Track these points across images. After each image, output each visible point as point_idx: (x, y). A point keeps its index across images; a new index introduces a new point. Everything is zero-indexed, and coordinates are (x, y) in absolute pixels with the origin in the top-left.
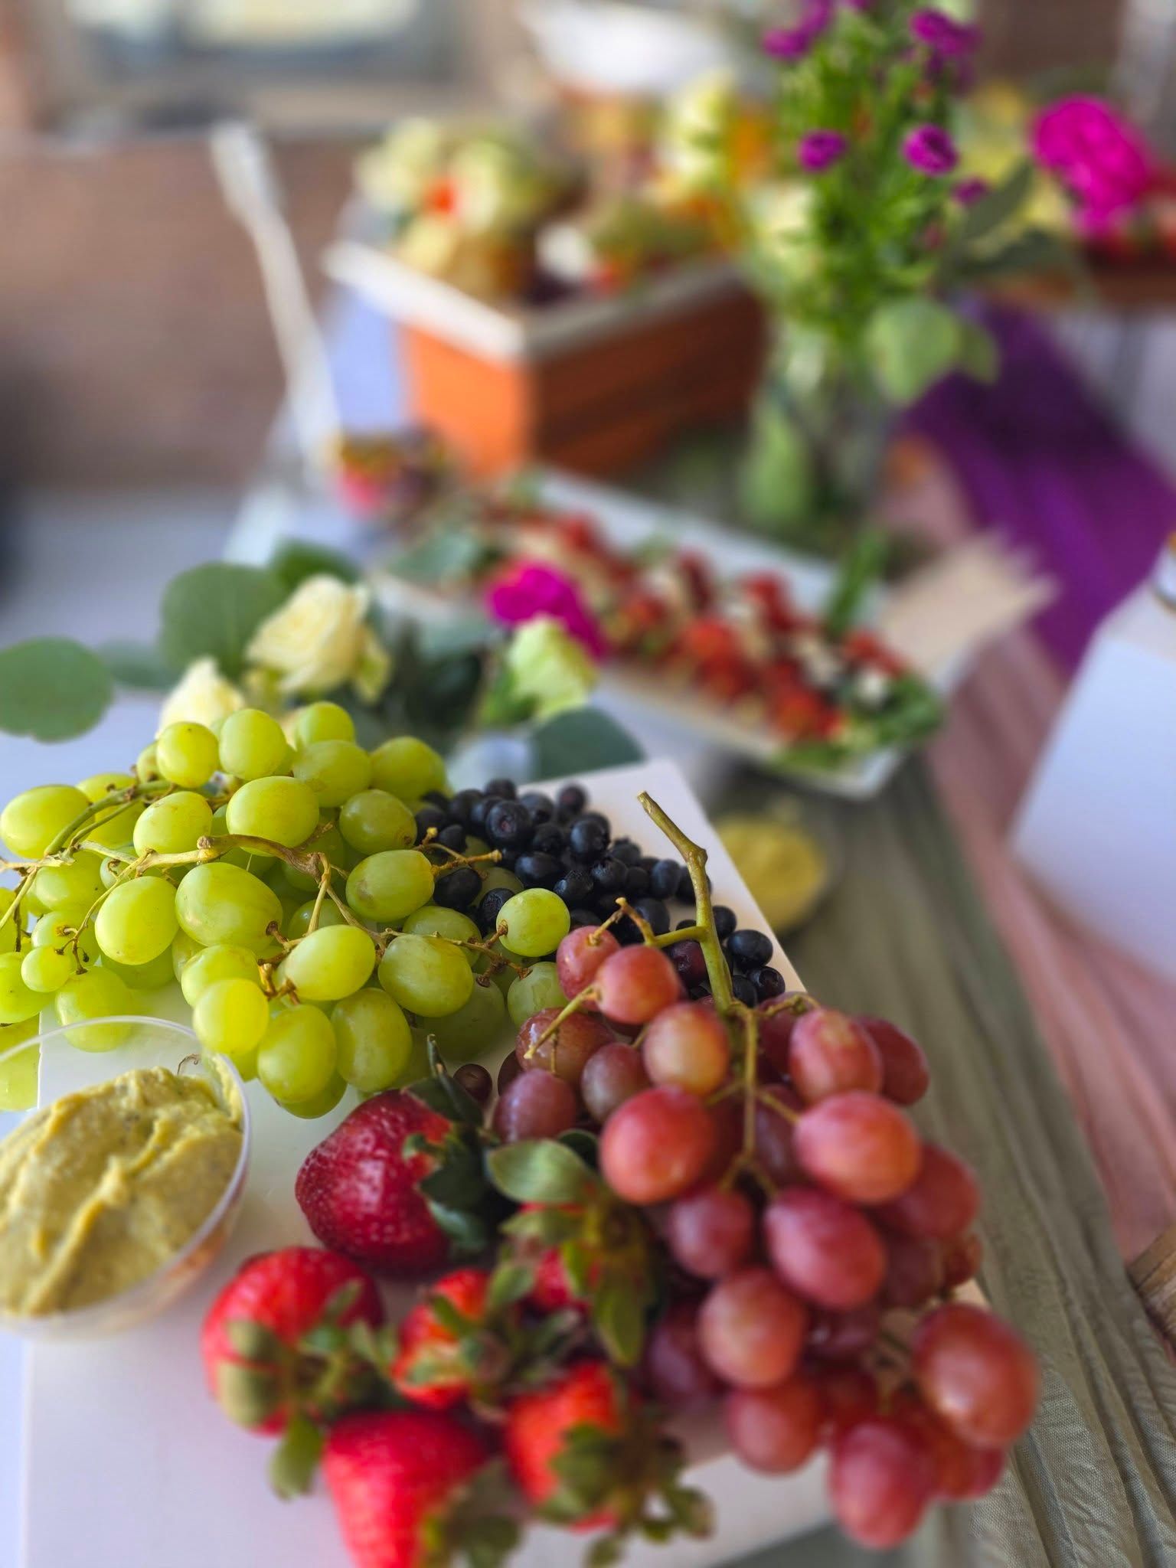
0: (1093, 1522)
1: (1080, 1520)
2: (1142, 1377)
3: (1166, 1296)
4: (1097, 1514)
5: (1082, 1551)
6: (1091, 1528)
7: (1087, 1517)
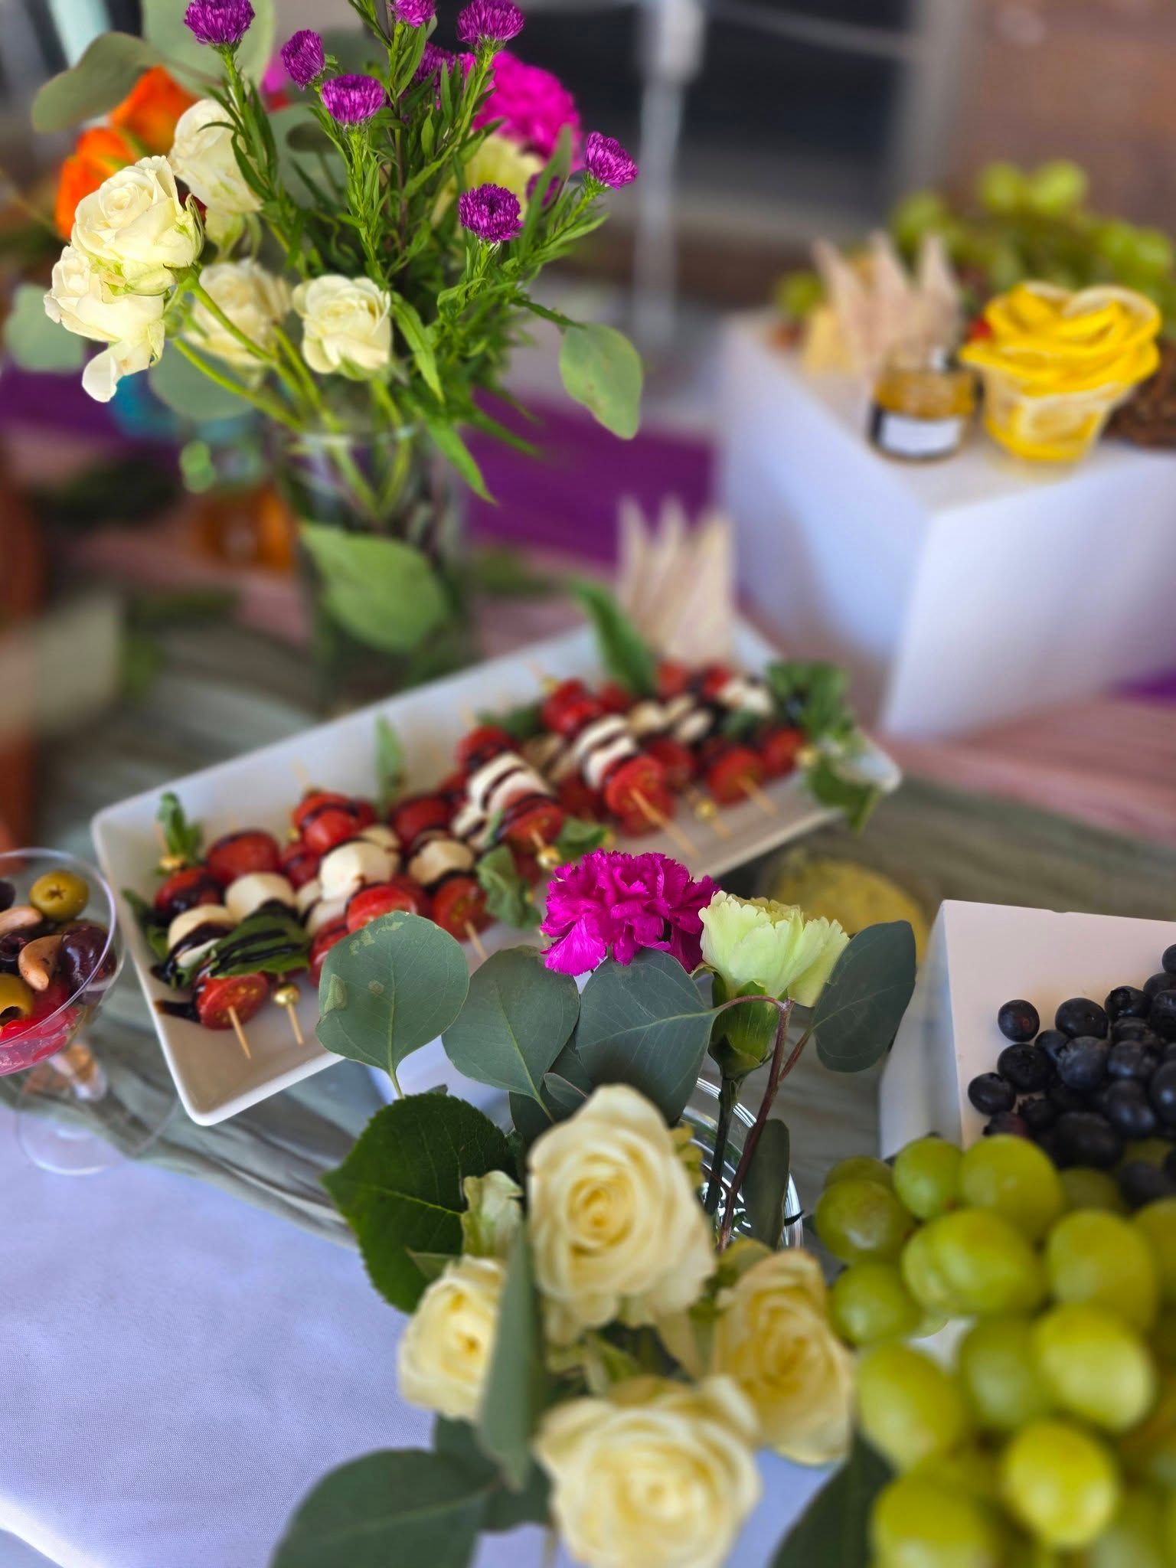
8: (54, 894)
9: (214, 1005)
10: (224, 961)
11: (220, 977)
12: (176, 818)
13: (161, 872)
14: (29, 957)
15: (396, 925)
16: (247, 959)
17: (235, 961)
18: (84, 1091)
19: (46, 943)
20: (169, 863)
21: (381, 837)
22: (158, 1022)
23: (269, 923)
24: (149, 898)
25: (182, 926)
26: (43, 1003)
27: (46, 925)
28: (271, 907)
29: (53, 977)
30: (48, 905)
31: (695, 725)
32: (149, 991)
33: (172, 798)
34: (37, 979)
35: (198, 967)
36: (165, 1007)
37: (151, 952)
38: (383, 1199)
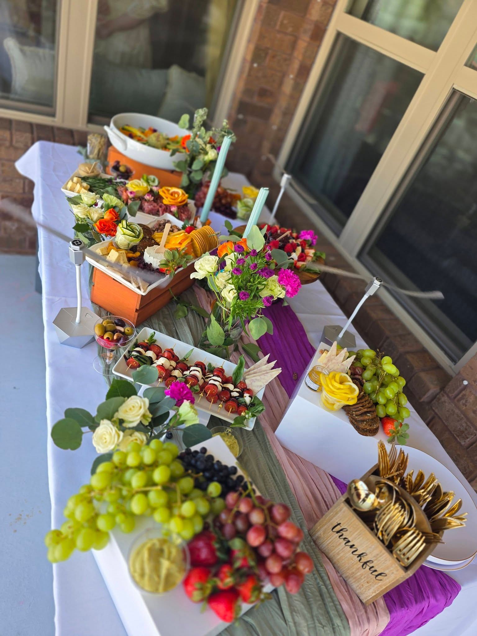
0: (310, 584)
1: (308, 585)
2: (314, 554)
3: (316, 537)
4: (310, 583)
5: (308, 590)
6: (310, 586)
7: (308, 584)
8: (128, 330)
9: (129, 361)
10: (136, 357)
11: (134, 358)
12: (152, 336)
13: (144, 341)
14: (117, 335)
15: (155, 369)
16: (139, 360)
17: (137, 358)
18: (107, 361)
19: (121, 335)
20: (146, 341)
21: (174, 363)
22: (122, 356)
23: (147, 359)
24: (139, 342)
25: (138, 349)
26: (113, 340)
27: (123, 333)
28: (150, 358)
29: (117, 339)
30: (126, 331)
31: (235, 394)
32: (125, 353)
33: (155, 333)
34: (115, 337)
35: (133, 355)
36: (125, 356)
37: (131, 348)
38: (117, 389)
